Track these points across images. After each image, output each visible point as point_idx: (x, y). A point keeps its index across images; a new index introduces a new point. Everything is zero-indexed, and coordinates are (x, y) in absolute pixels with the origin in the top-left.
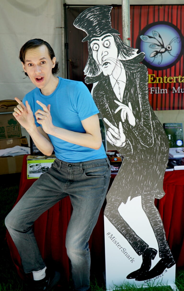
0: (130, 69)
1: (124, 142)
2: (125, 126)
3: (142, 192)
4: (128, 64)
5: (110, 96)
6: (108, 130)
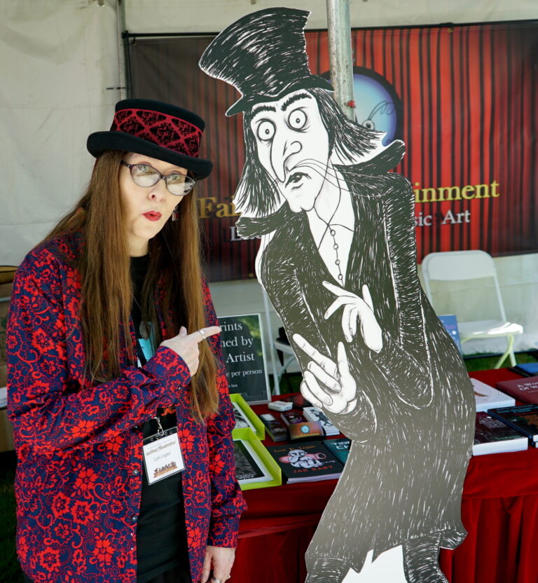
0: (364, 191)
1: (353, 400)
2: (354, 353)
3: (405, 535)
4: (360, 176)
5: (310, 271)
6: (306, 369)
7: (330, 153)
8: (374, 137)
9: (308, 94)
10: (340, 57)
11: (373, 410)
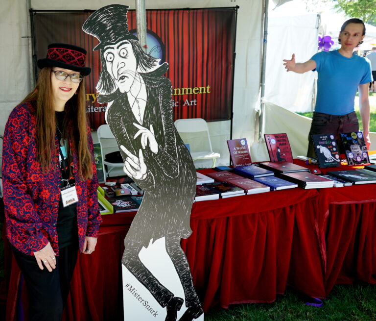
1: (145, 174)
2: (146, 154)
3: (166, 232)
4: (149, 77)
5: (128, 118)
6: (126, 160)
7: (137, 68)
8: (156, 61)
9: (128, 42)
10: (141, 26)
11: (154, 179)
